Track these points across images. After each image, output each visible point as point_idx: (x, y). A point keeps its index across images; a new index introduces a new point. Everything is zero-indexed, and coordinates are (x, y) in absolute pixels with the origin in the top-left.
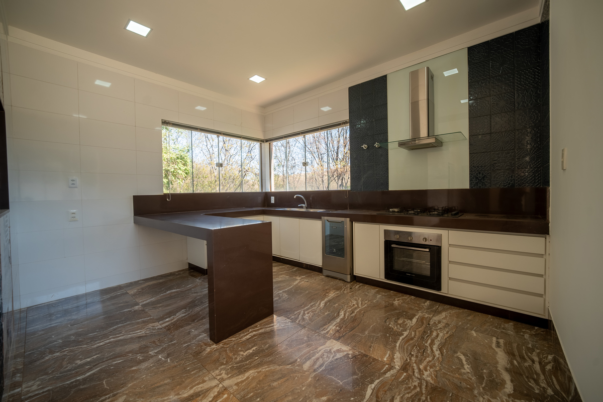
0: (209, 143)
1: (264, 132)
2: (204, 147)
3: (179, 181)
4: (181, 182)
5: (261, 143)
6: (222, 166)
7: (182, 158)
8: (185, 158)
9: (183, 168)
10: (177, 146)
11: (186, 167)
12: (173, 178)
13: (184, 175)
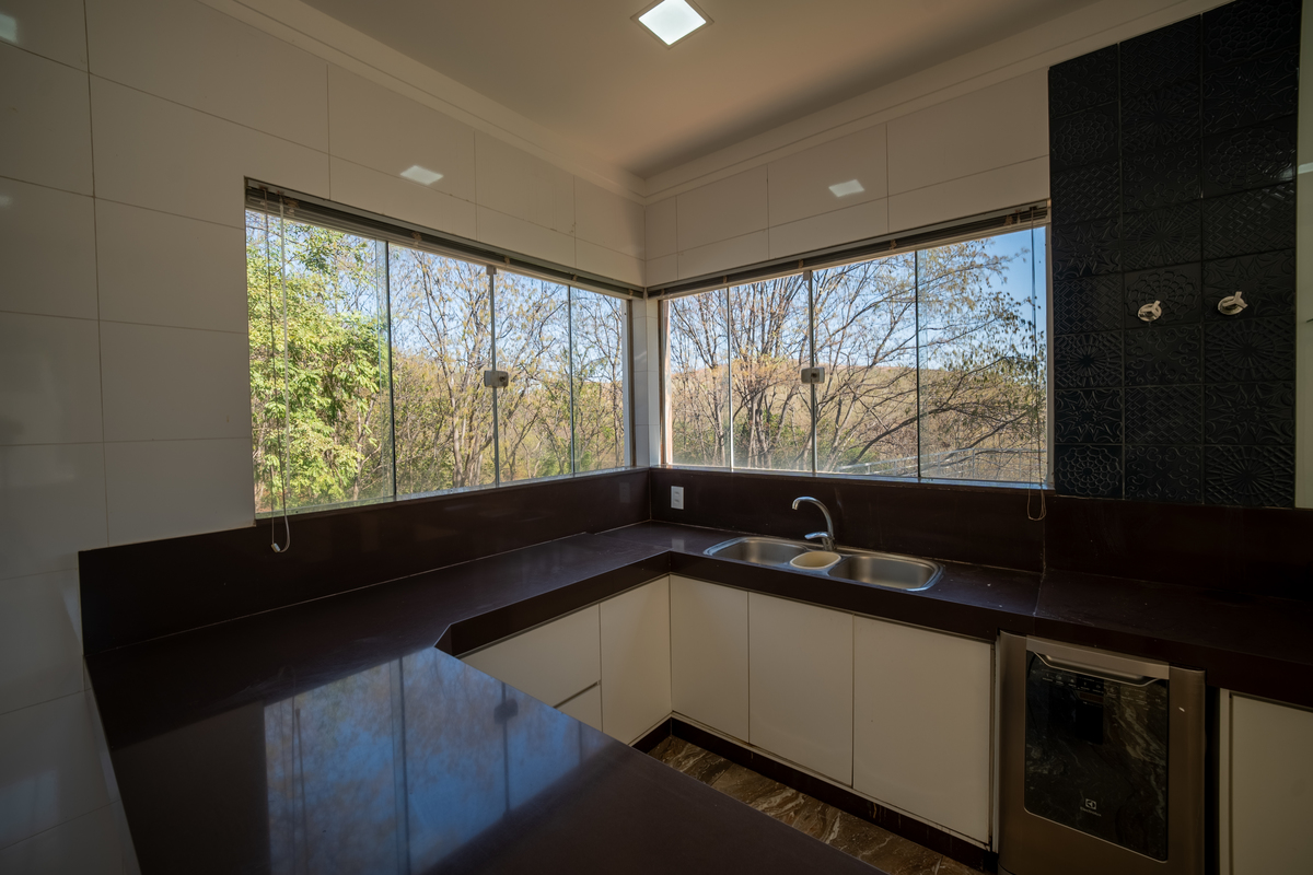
0: (434, 308)
1: (644, 261)
2: (425, 319)
3: (359, 404)
4: (365, 407)
5: (630, 301)
6: (505, 385)
7: (366, 345)
8: (376, 345)
9: (370, 371)
10: (357, 315)
11: (377, 369)
12: (346, 396)
13: (373, 387)
